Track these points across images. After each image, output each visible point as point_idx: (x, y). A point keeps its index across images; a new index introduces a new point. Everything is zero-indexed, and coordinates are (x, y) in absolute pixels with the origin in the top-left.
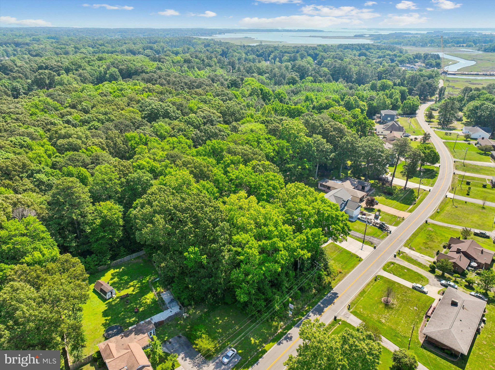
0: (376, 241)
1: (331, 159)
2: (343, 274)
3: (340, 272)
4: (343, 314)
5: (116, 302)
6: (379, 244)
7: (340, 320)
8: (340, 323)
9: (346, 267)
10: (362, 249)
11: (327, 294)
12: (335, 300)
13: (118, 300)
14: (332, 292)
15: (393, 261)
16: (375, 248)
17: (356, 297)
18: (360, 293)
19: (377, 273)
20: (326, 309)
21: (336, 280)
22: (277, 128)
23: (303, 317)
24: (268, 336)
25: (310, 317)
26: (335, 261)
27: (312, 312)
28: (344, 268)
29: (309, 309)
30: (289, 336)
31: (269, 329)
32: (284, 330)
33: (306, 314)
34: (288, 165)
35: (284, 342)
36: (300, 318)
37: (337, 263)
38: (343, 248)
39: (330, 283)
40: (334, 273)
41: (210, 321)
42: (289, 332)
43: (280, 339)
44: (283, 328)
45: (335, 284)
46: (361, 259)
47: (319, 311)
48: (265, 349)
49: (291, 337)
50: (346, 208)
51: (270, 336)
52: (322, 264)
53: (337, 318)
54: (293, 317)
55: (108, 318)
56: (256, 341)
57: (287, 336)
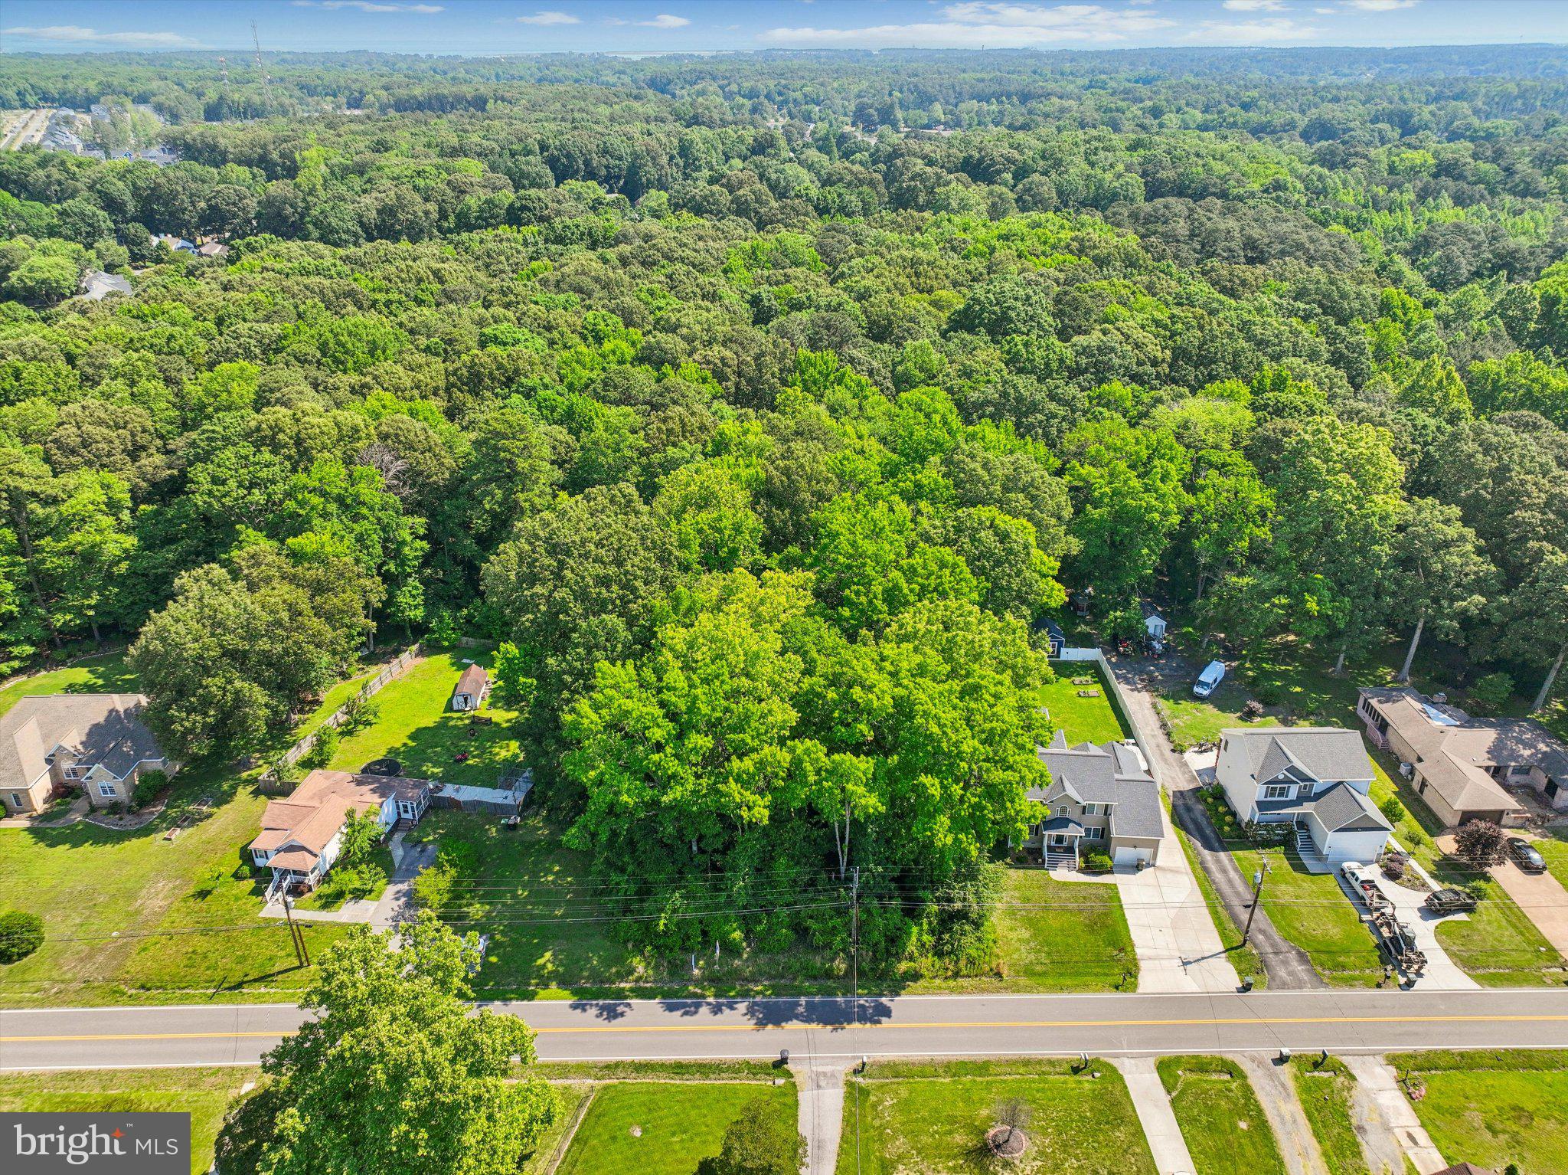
0: (1290, 974)
1: (1465, 619)
2: (1003, 984)
3: (999, 975)
4: (821, 1069)
5: (460, 723)
6: (1284, 986)
7: (789, 1075)
8: (779, 1081)
9: (1044, 974)
10: (1185, 964)
11: (860, 996)
12: (856, 1025)
13: (467, 722)
14: (884, 1000)
15: (1246, 1066)
16: (1246, 988)
17: (932, 1063)
18: (964, 1063)
19: (1117, 1056)
20: (794, 1025)
21: (952, 983)
22: (1280, 436)
23: (716, 996)
24: (585, 974)
25: (727, 1011)
26: (1034, 936)
27: (755, 1004)
28: (1029, 972)
29: (758, 993)
30: (620, 1009)
31: (607, 963)
32: (632, 990)
33: (733, 997)
34: (1234, 579)
35: (593, 1012)
36: (707, 993)
37: (1032, 944)
38: (1125, 921)
39: (916, 976)
40: (971, 962)
41: (535, 864)
42: (634, 1002)
43: (597, 998)
44: (642, 984)
45: (927, 991)
46: (1134, 987)
47: (771, 1016)
48: (542, 993)
49: (622, 1014)
50: (1308, 808)
51: (588, 978)
52: (935, 908)
53: (790, 1066)
54: (698, 983)
55: (411, 744)
56: (550, 966)
57: (616, 1005)
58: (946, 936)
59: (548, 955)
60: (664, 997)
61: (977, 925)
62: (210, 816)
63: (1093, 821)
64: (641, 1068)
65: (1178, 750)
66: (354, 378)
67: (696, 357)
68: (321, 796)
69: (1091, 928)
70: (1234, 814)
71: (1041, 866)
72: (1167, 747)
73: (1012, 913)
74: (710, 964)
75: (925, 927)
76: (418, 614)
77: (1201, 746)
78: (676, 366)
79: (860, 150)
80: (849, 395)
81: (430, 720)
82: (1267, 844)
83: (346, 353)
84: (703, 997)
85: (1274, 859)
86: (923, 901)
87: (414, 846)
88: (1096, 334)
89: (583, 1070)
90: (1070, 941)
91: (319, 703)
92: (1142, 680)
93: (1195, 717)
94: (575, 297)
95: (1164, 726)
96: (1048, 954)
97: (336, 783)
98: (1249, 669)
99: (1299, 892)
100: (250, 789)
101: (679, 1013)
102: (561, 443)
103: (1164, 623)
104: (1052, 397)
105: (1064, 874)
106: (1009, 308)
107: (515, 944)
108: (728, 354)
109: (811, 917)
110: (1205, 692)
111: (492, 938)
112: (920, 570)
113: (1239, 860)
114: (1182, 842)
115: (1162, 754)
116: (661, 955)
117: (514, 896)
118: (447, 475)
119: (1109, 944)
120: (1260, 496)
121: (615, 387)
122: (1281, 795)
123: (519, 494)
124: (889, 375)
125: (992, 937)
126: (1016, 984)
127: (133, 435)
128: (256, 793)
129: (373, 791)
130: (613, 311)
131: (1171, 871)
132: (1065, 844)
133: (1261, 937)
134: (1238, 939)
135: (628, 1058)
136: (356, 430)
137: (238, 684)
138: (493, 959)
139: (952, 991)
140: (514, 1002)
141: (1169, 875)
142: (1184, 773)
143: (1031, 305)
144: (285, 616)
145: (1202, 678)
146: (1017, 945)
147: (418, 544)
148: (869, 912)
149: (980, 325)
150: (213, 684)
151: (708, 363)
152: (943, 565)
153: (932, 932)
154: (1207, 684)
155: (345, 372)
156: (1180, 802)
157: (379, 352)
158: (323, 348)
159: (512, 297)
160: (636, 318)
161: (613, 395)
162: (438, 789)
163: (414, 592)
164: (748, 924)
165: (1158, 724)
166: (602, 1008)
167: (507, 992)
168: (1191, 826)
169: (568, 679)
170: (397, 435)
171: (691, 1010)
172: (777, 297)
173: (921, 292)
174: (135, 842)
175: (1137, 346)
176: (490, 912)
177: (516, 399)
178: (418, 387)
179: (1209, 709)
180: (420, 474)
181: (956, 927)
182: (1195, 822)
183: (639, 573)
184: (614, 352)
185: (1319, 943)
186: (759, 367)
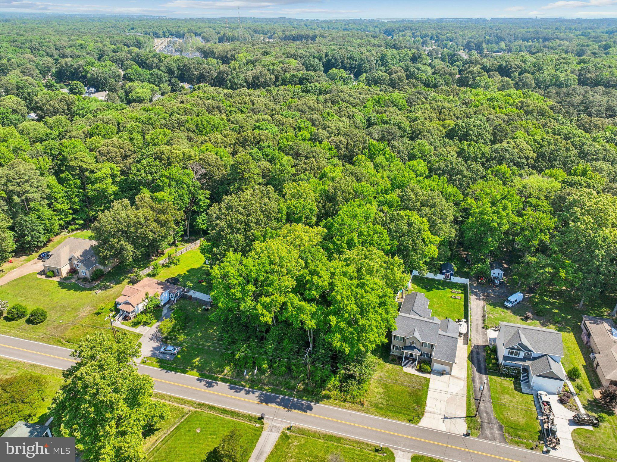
0: (491, 433)
2: (363, 409)
3: (362, 404)
4: (275, 424)
6: (486, 438)
7: (262, 423)
8: (257, 425)
9: (382, 409)
10: (445, 418)
11: (304, 400)
12: (297, 411)
14: (312, 404)
16: (468, 435)
17: (319, 433)
18: (332, 436)
19: (396, 449)
20: (273, 405)
21: (342, 403)
22: (566, 196)
23: (249, 388)
24: (208, 369)
25: (251, 394)
26: (385, 392)
27: (262, 394)
28: (376, 406)
29: (265, 390)
30: (213, 384)
31: (217, 366)
32: (221, 378)
33: (256, 389)
34: (530, 258)
35: (204, 383)
36: (247, 386)
37: (382, 395)
38: (426, 395)
39: (328, 397)
40: (353, 397)
41: (209, 325)
42: (219, 383)
43: (207, 378)
44: (226, 377)
45: (330, 404)
46: (418, 422)
47: (266, 400)
48: (190, 372)
49: (213, 386)
50: (528, 363)
51: (208, 370)
52: (342, 372)
53: (264, 421)
54: (246, 381)
55: (187, 274)
56: (197, 363)
57: (213, 382)
58: (344, 384)
59: (198, 359)
60: (231, 384)
61: (359, 382)
62: (112, 287)
63: (426, 350)
64: (211, 407)
65: (485, 328)
66: (203, 138)
67: (330, 140)
68: (144, 287)
69: (410, 394)
70: (497, 360)
71: (401, 364)
72: (481, 325)
73: (380, 381)
74: (253, 375)
75: (337, 378)
76: (204, 227)
77: (496, 328)
78: (320, 142)
79: (459, 61)
80: (385, 160)
81: (196, 267)
82: (507, 375)
83: (204, 128)
84: (245, 387)
85: (509, 383)
86: (339, 368)
87: (171, 311)
88: (504, 144)
89: (191, 403)
90: (399, 397)
91: (163, 254)
92: (483, 295)
93: (500, 315)
94: (298, 113)
95: (484, 316)
96: (387, 401)
97: (152, 283)
98: (537, 299)
99: (513, 400)
100: (129, 280)
101: (233, 391)
102: (267, 168)
103: (503, 273)
104: (469, 168)
105: (410, 370)
106: (470, 130)
107: (189, 352)
108: (343, 139)
109: (295, 365)
110: (509, 305)
111: (182, 349)
112: (365, 233)
113: (491, 379)
114: (468, 367)
115: (477, 328)
116: (236, 367)
117: (196, 336)
118: (220, 176)
119: (415, 403)
120: (548, 222)
121: (293, 149)
122: (515, 355)
123: (243, 186)
124: (407, 154)
125: (366, 388)
126: (368, 410)
127: (125, 151)
128: (129, 282)
129: (162, 288)
130: (309, 120)
131: (457, 378)
132: (414, 357)
133: (485, 415)
134: (474, 413)
135: (207, 403)
136: (190, 156)
137: (123, 242)
138: (179, 356)
139: (340, 406)
140: (178, 373)
141: (456, 380)
142: (484, 338)
143: (481, 129)
144: (142, 220)
145: (509, 299)
146: (376, 394)
147: (206, 200)
148: (316, 368)
149: (456, 136)
150: (114, 241)
151: (334, 142)
152: (376, 232)
153: (340, 381)
154: (511, 302)
155: (202, 135)
156: (475, 350)
157: (215, 129)
158: (197, 126)
159: (274, 112)
160: (317, 123)
161: (292, 152)
162: (188, 291)
163: (204, 218)
164: (271, 362)
165: (482, 315)
166: (207, 382)
167: (178, 369)
168: (475, 361)
169: (219, 257)
170: (205, 160)
171: (238, 391)
172: (378, 119)
173: (439, 120)
174: (87, 292)
175: (521, 150)
176: (186, 339)
177: (256, 150)
178: (224, 143)
179: (509, 313)
180: (212, 175)
181: (350, 381)
182: (478, 360)
183: (253, 220)
184: (302, 135)
185: (511, 423)
186: (355, 146)
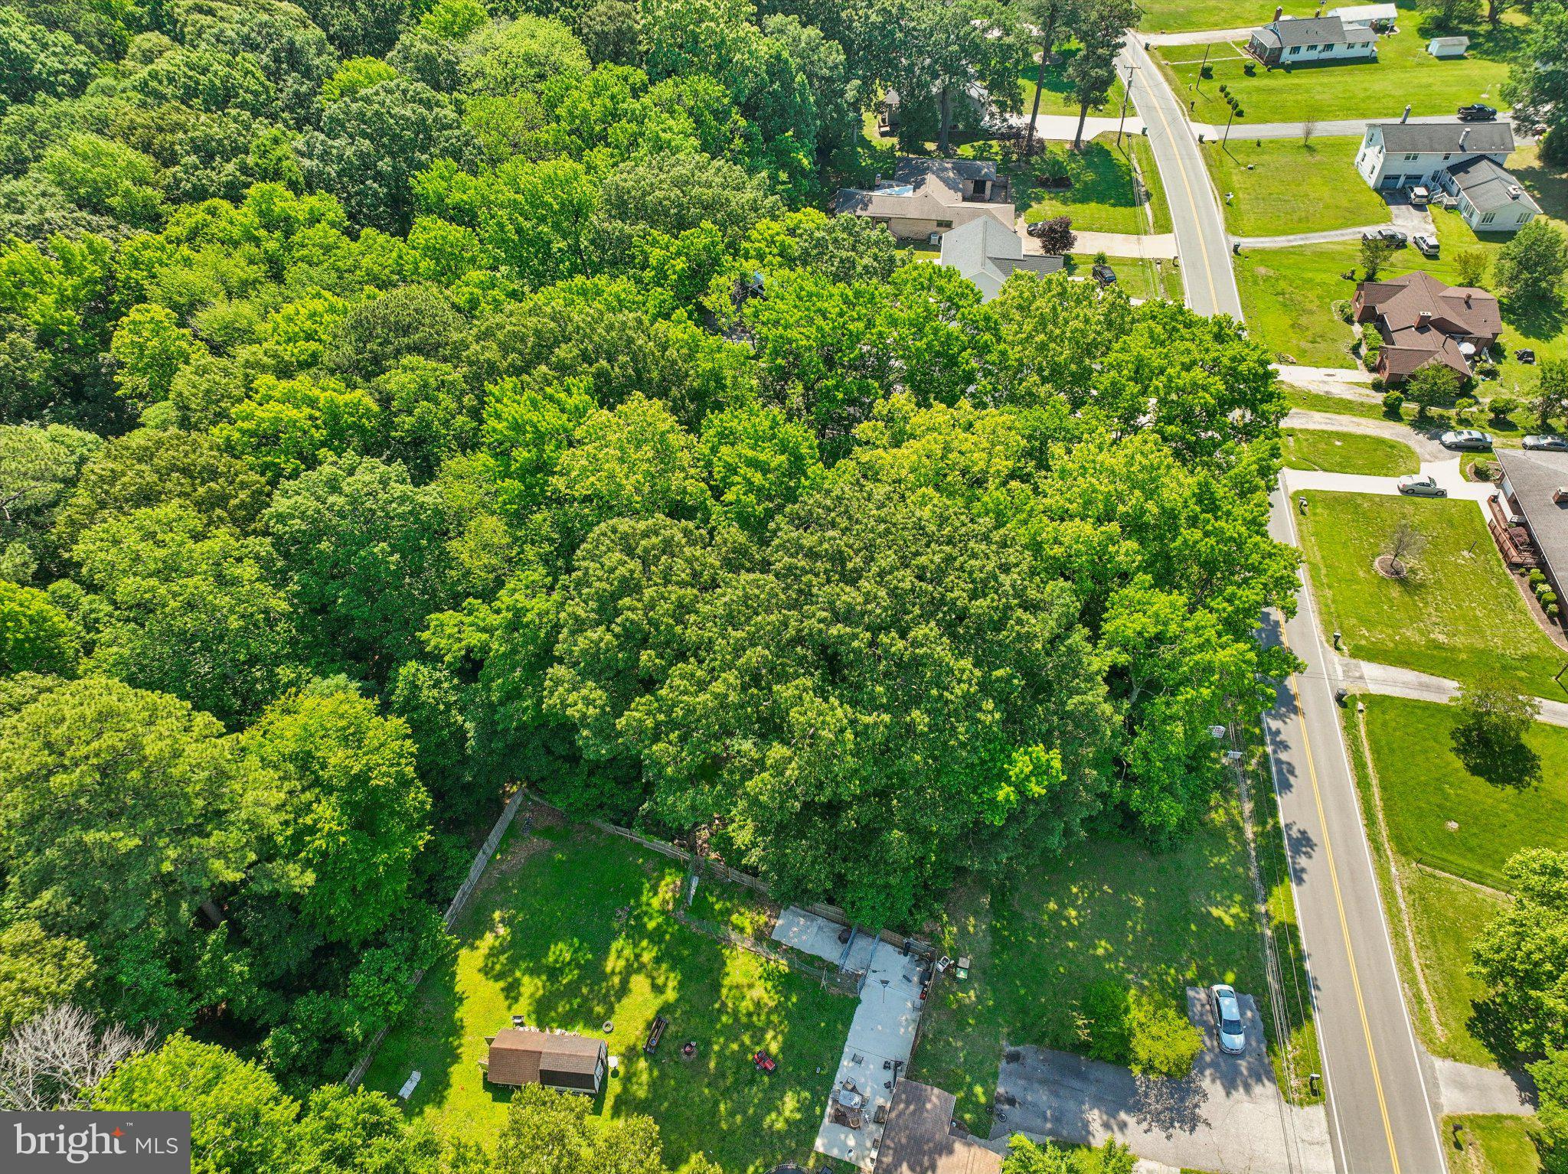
4: (1341, 673)
5: (642, 1078)
7: (1354, 698)
8: (1360, 706)
12: (1284, 639)
13: (642, 1064)
17: (1316, 597)
18: (1311, 577)
19: (1285, 487)
20: (1292, 687)
25: (1282, 737)
27: (1270, 712)
30: (1295, 834)
33: (1261, 730)
35: (1303, 861)
36: (1257, 753)
44: (1251, 811)
47: (1284, 701)
48: (1280, 917)
49: (1303, 833)
53: (1344, 695)
54: (1245, 760)
56: (1235, 910)
57: (1289, 837)
59: (1216, 912)
84: (1265, 756)
101: (1292, 779)
135: (1363, 831)
138: (1229, 978)
140: (1304, 946)
166: (1297, 851)
171: (1288, 768)
